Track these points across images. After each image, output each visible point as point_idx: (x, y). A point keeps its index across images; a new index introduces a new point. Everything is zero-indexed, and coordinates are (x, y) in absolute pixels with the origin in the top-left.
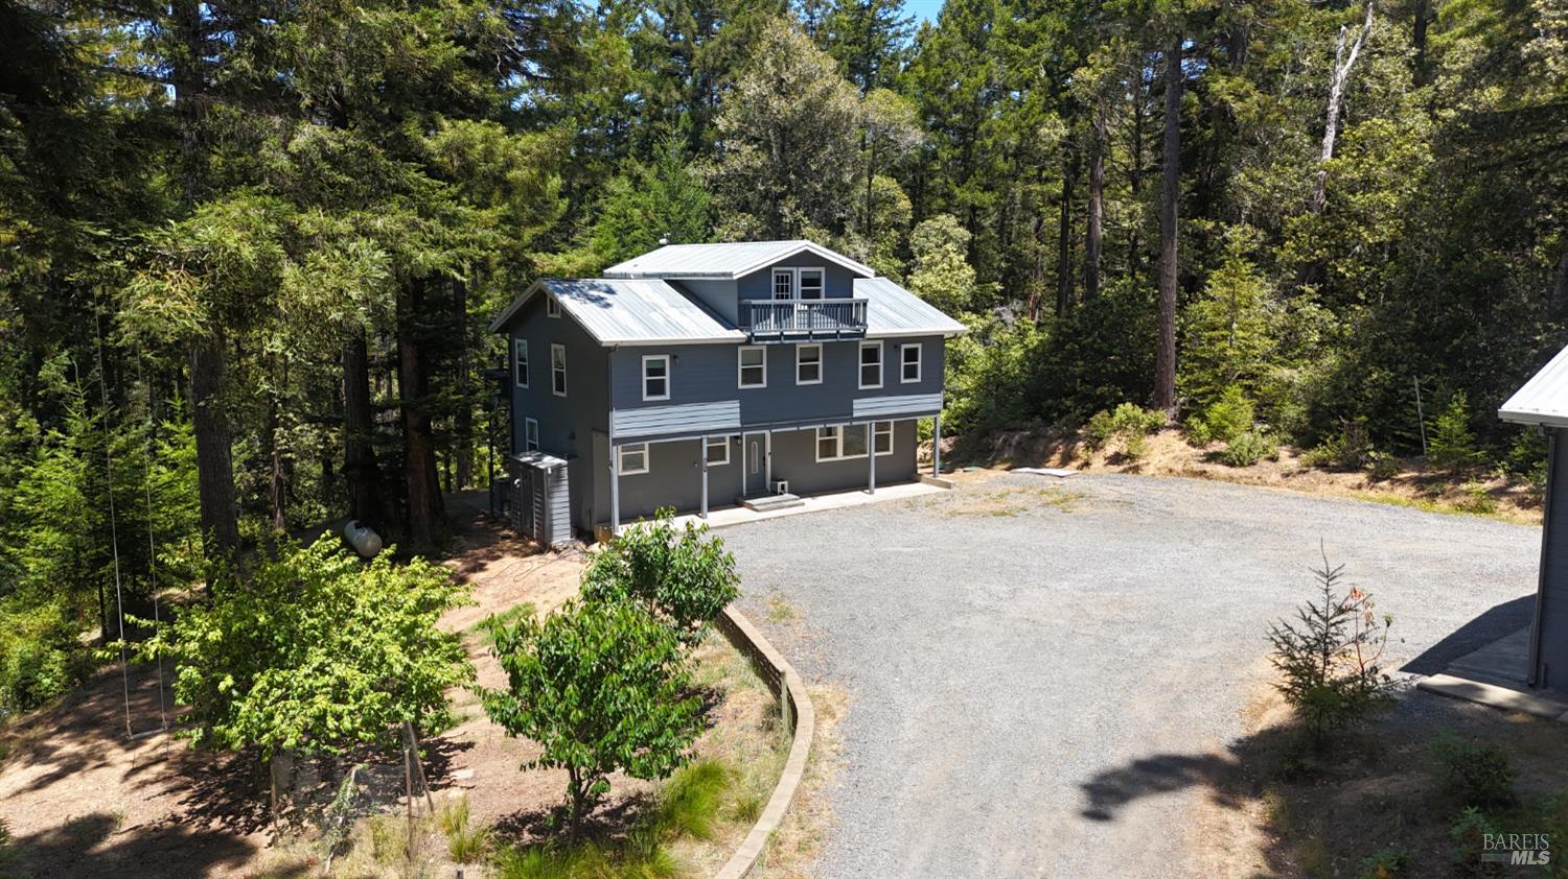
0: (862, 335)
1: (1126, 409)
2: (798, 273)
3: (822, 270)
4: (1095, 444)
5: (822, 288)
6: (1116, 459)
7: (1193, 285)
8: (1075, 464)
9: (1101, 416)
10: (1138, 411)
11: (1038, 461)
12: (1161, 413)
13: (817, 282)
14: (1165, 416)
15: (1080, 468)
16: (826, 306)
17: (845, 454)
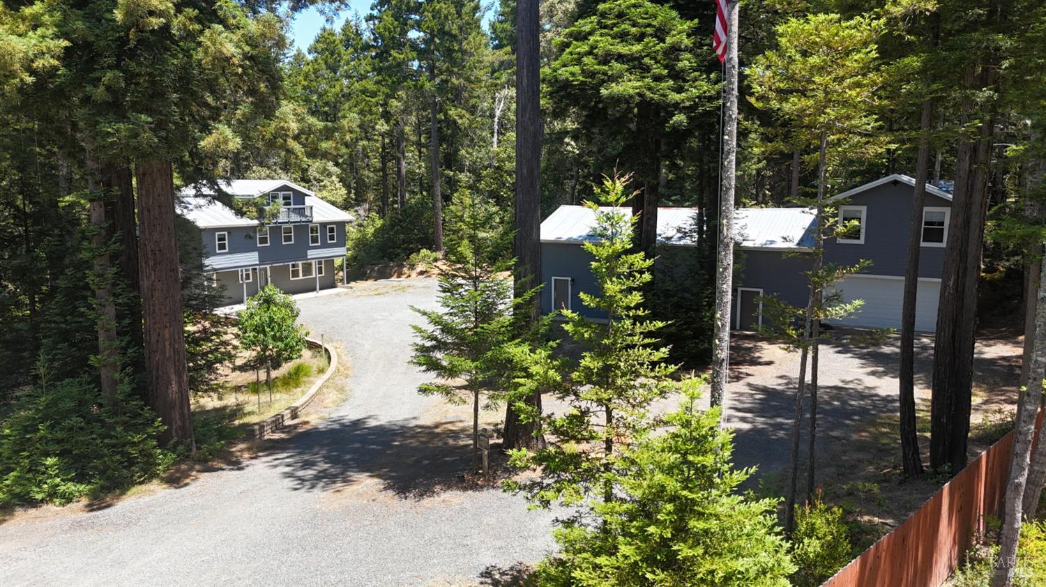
0: (311, 221)
1: (424, 252)
2: (281, 194)
3: (291, 193)
4: (412, 267)
5: (292, 201)
6: (421, 273)
7: (447, 199)
8: (404, 276)
9: (414, 256)
10: (429, 252)
11: (388, 276)
12: (438, 253)
13: (289, 198)
14: (440, 255)
15: (407, 277)
16: (294, 209)
17: (303, 276)
